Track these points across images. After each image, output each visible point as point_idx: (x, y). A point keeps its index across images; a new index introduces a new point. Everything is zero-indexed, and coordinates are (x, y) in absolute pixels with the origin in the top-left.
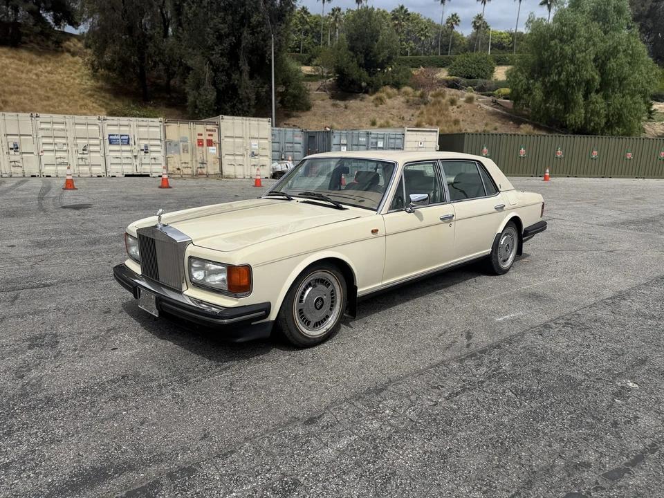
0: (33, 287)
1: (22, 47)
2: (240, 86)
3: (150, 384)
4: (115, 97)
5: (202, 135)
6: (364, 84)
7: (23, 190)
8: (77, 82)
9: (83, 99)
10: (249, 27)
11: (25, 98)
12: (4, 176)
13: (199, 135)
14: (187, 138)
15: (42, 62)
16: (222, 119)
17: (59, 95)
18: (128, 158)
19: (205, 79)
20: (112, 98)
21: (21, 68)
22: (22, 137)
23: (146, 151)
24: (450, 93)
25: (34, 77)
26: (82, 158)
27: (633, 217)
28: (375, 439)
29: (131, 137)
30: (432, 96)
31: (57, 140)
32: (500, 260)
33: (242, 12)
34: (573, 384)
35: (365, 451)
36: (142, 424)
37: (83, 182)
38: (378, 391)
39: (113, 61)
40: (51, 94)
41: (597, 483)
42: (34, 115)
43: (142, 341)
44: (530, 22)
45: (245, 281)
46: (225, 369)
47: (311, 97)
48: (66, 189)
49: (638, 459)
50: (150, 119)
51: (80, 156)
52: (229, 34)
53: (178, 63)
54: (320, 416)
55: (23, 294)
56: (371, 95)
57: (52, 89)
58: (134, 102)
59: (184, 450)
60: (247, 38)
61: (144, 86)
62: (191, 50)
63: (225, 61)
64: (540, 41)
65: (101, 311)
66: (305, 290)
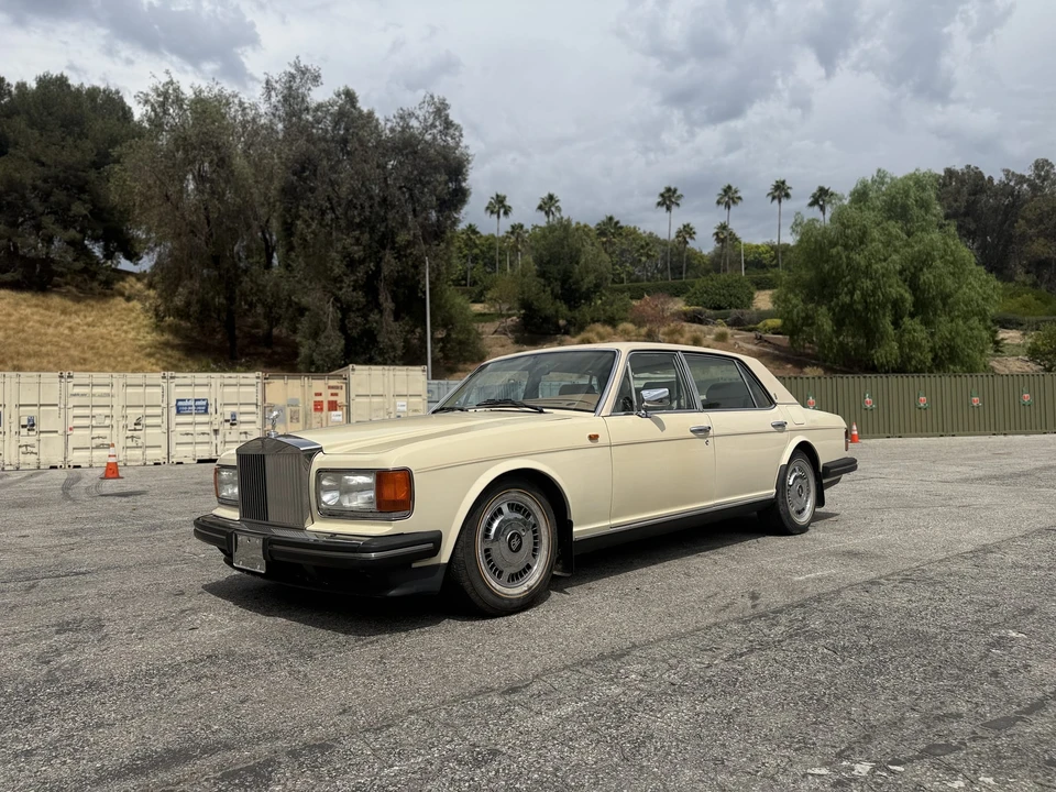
0: (58, 576)
1: (50, 291)
2: (379, 331)
3: (252, 662)
4: (186, 355)
5: (321, 394)
6: (562, 322)
7: (37, 482)
8: (131, 336)
9: (137, 361)
10: (393, 248)
11: (49, 362)
12: (6, 468)
13: (317, 394)
14: (297, 400)
15: (80, 310)
16: (353, 370)
17: (101, 356)
18: (203, 434)
19: (326, 322)
20: (182, 357)
21: (47, 320)
22: (42, 408)
23: (233, 422)
24: (691, 329)
25: (66, 332)
26: (132, 437)
27: (991, 472)
28: (616, 705)
29: (212, 401)
30: (664, 334)
31: (96, 411)
32: (793, 510)
33: (382, 229)
34: (921, 638)
35: (601, 717)
36: (242, 702)
37: (130, 471)
38: (618, 656)
39: (188, 304)
40: (89, 355)
41: (974, 732)
42: (65, 374)
43: (238, 619)
44: (797, 225)
45: (402, 496)
46: (372, 643)
47: (485, 342)
48: (106, 477)
49: (1037, 707)
50: (242, 375)
51: (130, 434)
52: (365, 258)
53: (284, 303)
54: (527, 685)
55: (43, 583)
56: (573, 337)
57: (92, 348)
58: (216, 361)
59: (312, 726)
60: (390, 264)
61: (232, 338)
62: (307, 283)
63: (360, 296)
64: (815, 250)
65: (169, 594)
66: (492, 519)
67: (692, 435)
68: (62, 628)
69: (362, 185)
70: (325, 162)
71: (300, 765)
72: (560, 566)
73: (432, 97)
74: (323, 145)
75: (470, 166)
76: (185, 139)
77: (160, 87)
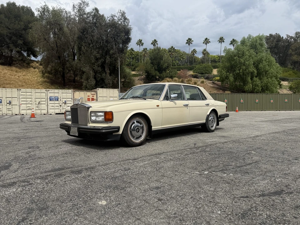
0: (25, 138)
1: (13, 66)
2: (105, 79)
3: (76, 154)
5: (89, 96)
6: (157, 77)
7: (13, 118)
8: (35, 79)
9: (38, 86)
10: (109, 55)
11: (13, 86)
12: (3, 115)
13: (88, 96)
14: (83, 97)
15: (21, 71)
16: (98, 89)
17: (27, 84)
18: (57, 106)
19: (90, 76)
20: (51, 85)
21: (12, 74)
22: (13, 98)
23: (65, 103)
24: (194, 80)
25: (17, 77)
26: (38, 107)
27: (270, 119)
28: (157, 162)
29: (59, 97)
30: (186, 81)
31: (28, 100)
33: (106, 49)
37: (38, 116)
39: (52, 70)
40: (24, 84)
41: (233, 168)
42: (19, 89)
43: (71, 147)
44: (225, 50)
47: (135, 83)
48: (31, 117)
49: (249, 164)
50: (67, 90)
51: (37, 106)
52: (101, 58)
53: (79, 70)
54: (138, 159)
55: (22, 140)
56: (160, 82)
57: (25, 82)
58: (59, 87)
59: (90, 165)
60: (108, 60)
61: (64, 80)
62: (85, 65)
63: (100, 69)
64: (230, 57)
65: (54, 142)
66: (132, 124)
67: (183, 106)
68: (30, 148)
69: (101, 36)
70: (90, 30)
71: (88, 171)
72: (149, 137)
73: (120, 10)
74: (89, 25)
75: (132, 31)
76: (50, 22)
77: (43, 6)
